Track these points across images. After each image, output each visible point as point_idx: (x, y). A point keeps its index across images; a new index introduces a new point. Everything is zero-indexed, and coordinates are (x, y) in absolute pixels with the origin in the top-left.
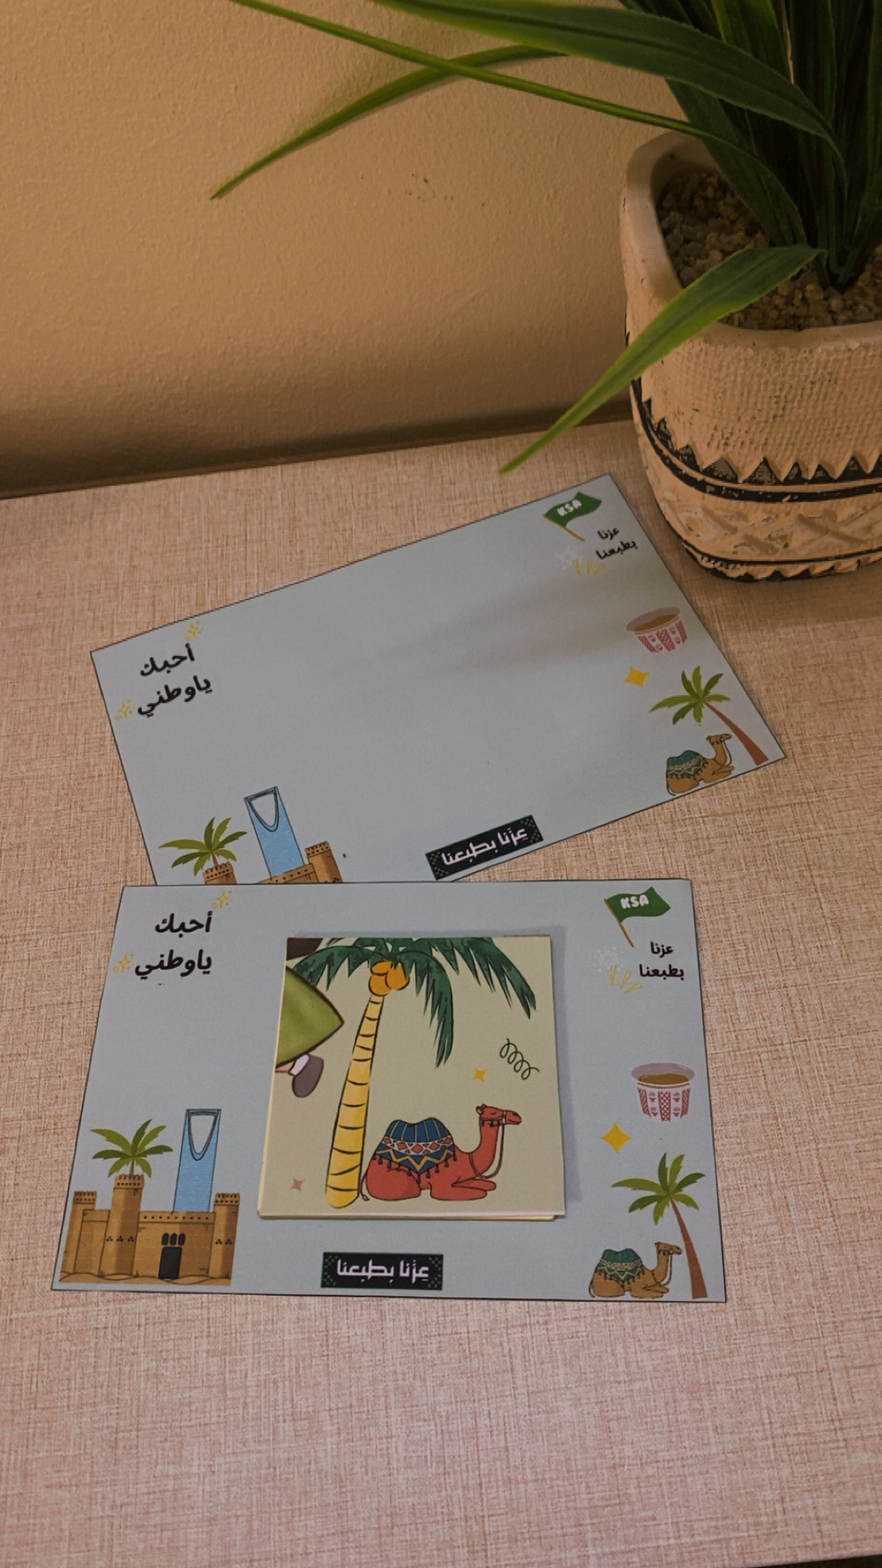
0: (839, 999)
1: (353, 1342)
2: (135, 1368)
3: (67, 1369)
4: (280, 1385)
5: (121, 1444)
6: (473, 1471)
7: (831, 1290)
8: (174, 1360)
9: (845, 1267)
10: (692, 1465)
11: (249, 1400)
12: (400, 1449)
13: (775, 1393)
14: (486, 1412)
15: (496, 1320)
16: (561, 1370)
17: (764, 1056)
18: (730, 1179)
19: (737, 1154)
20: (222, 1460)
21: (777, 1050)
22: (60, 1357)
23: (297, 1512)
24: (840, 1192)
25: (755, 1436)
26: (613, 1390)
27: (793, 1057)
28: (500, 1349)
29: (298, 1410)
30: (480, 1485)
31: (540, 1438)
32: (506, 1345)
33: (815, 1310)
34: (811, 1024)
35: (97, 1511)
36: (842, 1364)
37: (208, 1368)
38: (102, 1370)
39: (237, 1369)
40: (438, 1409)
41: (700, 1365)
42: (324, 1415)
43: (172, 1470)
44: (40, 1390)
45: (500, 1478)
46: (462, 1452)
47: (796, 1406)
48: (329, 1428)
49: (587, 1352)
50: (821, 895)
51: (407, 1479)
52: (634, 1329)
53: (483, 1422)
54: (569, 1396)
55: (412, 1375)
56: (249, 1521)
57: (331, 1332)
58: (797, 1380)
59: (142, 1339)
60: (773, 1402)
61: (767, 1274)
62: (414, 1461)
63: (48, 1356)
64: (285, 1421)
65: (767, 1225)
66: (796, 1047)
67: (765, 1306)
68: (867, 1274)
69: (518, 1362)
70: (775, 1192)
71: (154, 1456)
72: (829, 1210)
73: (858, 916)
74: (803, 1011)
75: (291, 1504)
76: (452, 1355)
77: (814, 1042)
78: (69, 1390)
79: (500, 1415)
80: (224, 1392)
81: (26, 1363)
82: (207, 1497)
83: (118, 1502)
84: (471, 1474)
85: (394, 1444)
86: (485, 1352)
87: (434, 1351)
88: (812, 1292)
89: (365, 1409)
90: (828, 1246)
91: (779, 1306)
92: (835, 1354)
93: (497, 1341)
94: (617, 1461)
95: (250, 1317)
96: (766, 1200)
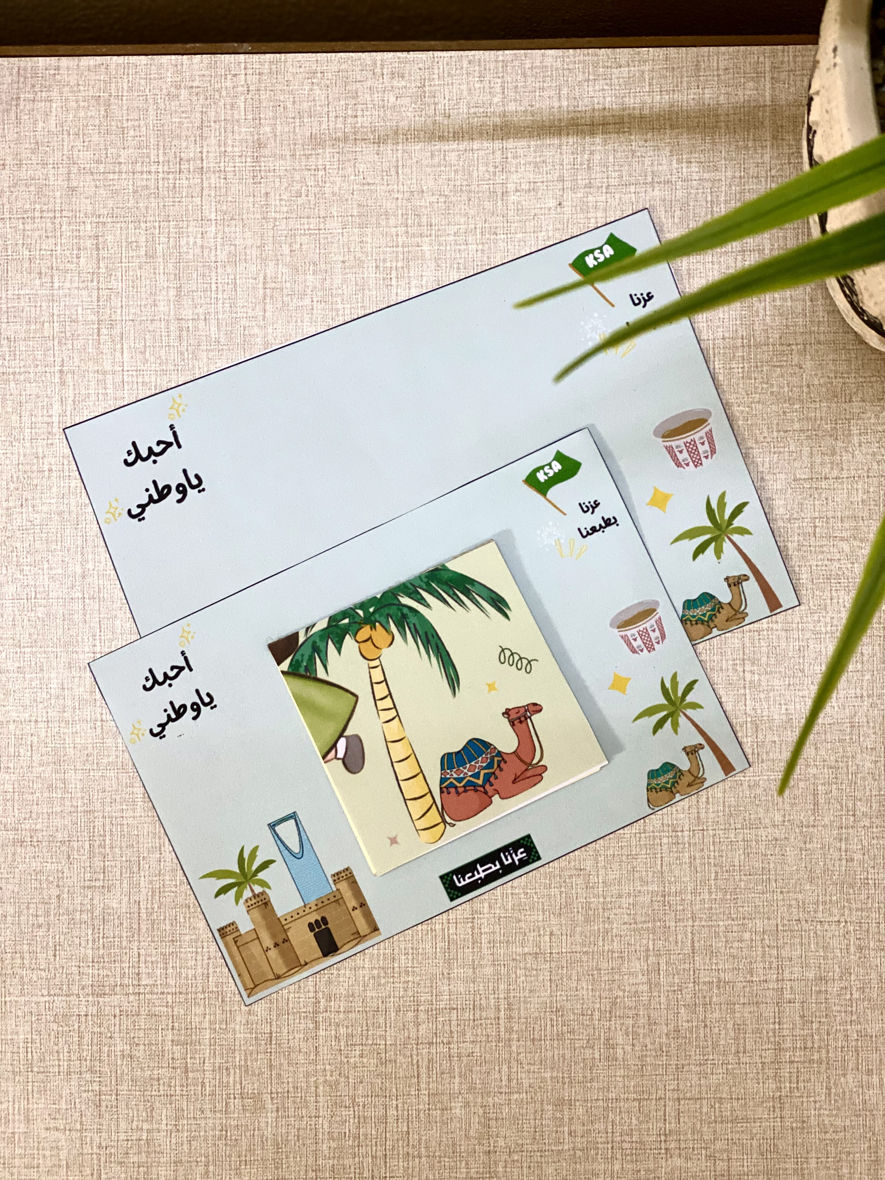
0: (741, 795)
1: (291, 1043)
2: (113, 1048)
3: (57, 1045)
4: (232, 1071)
5: (104, 1104)
6: (381, 1146)
7: (680, 1041)
8: (145, 1045)
9: (694, 1024)
10: (548, 1156)
11: (206, 1081)
12: (325, 1127)
13: (620, 1112)
14: (394, 1106)
15: (409, 1038)
16: (457, 1080)
17: (665, 840)
18: (615, 943)
19: (625, 923)
20: (185, 1122)
21: (678, 836)
22: (49, 1035)
23: (244, 1163)
24: (704, 964)
25: (599, 1140)
26: (496, 1098)
27: (690, 844)
28: (410, 1060)
29: (246, 1091)
30: (386, 1155)
31: (435, 1128)
32: (414, 1057)
33: (664, 1054)
34: (711, 815)
35: (87, 1150)
36: (676, 1096)
37: (173, 1053)
38: (86, 1047)
39: (197, 1056)
40: (357, 1100)
41: (566, 1086)
42: (267, 1097)
43: (146, 1126)
44: (35, 1058)
45: (401, 1152)
46: (373, 1132)
47: (634, 1121)
48: (270, 1106)
49: (478, 1068)
50: (747, 691)
51: (330, 1148)
52: (518, 1054)
53: (392, 1112)
54: (460, 1100)
55: (338, 1073)
56: (207, 1165)
57: (274, 1035)
58: (640, 1104)
59: (117, 1026)
60: (618, 1118)
61: (631, 1022)
62: (335, 1135)
63: (39, 1033)
64: (235, 1098)
65: (639, 984)
66: (694, 835)
67: (626, 1047)
68: (711, 1030)
69: (423, 1071)
70: (650, 958)
71: (131, 1115)
72: (692, 977)
73: (776, 717)
74: (707, 802)
75: (239, 1157)
76: (372, 1061)
77: (711, 832)
78: (59, 1060)
79: (406, 1108)
80: (187, 1072)
81: (22, 1037)
82: (174, 1147)
83: (104, 1144)
84: (379, 1148)
85: (320, 1122)
86: (398, 1061)
87: (357, 1056)
88: (664, 1040)
89: (299, 1095)
90: (684, 1005)
91: (637, 1049)
92: (672, 1087)
93: (409, 1053)
94: (492, 1148)
95: (207, 1017)
96: (642, 964)
